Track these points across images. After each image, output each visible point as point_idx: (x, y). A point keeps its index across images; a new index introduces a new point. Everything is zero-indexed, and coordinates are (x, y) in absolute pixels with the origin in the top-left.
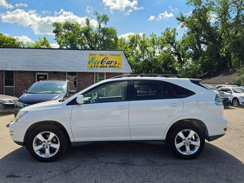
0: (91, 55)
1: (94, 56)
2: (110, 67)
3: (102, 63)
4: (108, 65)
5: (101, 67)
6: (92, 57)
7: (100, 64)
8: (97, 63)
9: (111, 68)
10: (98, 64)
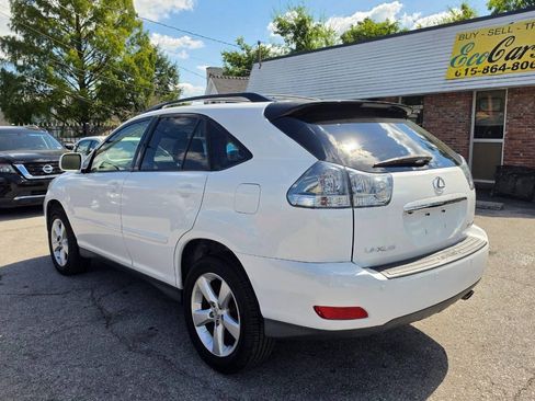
0: (462, 37)
1: (472, 40)
2: (516, 67)
3: (490, 60)
4: (510, 63)
5: (486, 70)
6: (465, 42)
7: (485, 63)
8: (475, 59)
9: (519, 72)
10: (478, 62)
